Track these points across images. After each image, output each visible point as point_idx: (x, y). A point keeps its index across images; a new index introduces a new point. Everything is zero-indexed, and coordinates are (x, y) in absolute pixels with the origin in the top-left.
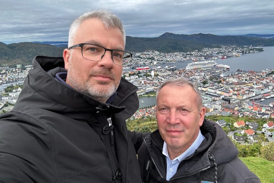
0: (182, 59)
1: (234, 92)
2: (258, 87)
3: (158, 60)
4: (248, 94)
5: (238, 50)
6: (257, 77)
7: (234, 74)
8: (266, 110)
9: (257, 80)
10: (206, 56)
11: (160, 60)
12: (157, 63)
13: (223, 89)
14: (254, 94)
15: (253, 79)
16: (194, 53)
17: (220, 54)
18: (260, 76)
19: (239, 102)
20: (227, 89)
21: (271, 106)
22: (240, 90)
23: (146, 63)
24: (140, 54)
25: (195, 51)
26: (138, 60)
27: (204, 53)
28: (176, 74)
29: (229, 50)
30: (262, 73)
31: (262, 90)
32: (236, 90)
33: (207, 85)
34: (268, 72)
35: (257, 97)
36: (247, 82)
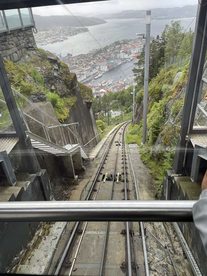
2: (87, 69)
4: (80, 77)
5: (66, 32)
6: (85, 59)
7: (65, 59)
8: (96, 90)
9: (86, 62)
14: (85, 78)
15: (83, 61)
18: (88, 58)
21: (99, 85)
30: (89, 55)
31: (91, 71)
34: (94, 53)
35: (88, 79)
36: (77, 66)
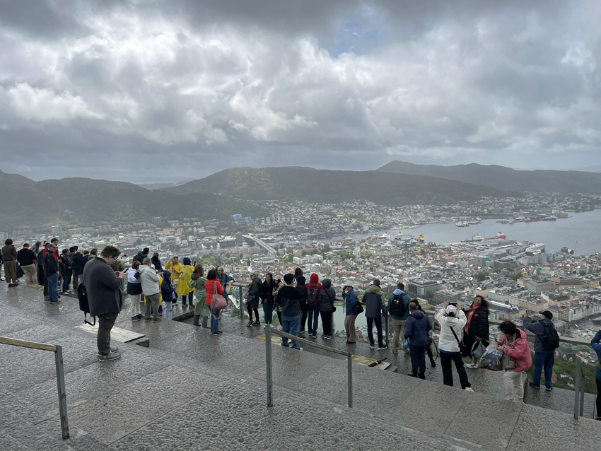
0: (429, 220)
1: (552, 302)
3: (373, 222)
4: (588, 307)
5: (565, 203)
10: (486, 215)
11: (377, 223)
12: (370, 228)
13: (526, 294)
16: (458, 207)
17: (520, 210)
19: (564, 326)
20: (534, 294)
22: (566, 298)
23: (344, 227)
24: (332, 208)
25: (461, 204)
26: (326, 220)
27: (482, 209)
28: (414, 255)
29: (543, 202)
32: (556, 298)
33: (485, 282)
36: (585, 279)
